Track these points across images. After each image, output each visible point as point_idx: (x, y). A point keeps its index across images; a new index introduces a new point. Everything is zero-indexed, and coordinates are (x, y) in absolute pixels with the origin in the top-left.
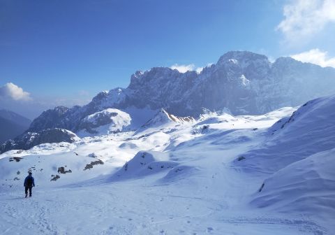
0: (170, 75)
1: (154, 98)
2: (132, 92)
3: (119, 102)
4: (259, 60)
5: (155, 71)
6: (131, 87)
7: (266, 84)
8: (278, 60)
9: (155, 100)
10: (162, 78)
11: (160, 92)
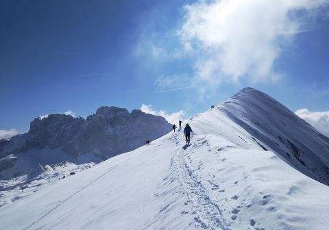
0: (64, 120)
1: (52, 140)
2: (32, 136)
3: (20, 147)
4: (121, 113)
5: (51, 117)
6: (31, 132)
7: (124, 128)
8: (133, 112)
9: (53, 141)
10: (58, 122)
11: (56, 135)
